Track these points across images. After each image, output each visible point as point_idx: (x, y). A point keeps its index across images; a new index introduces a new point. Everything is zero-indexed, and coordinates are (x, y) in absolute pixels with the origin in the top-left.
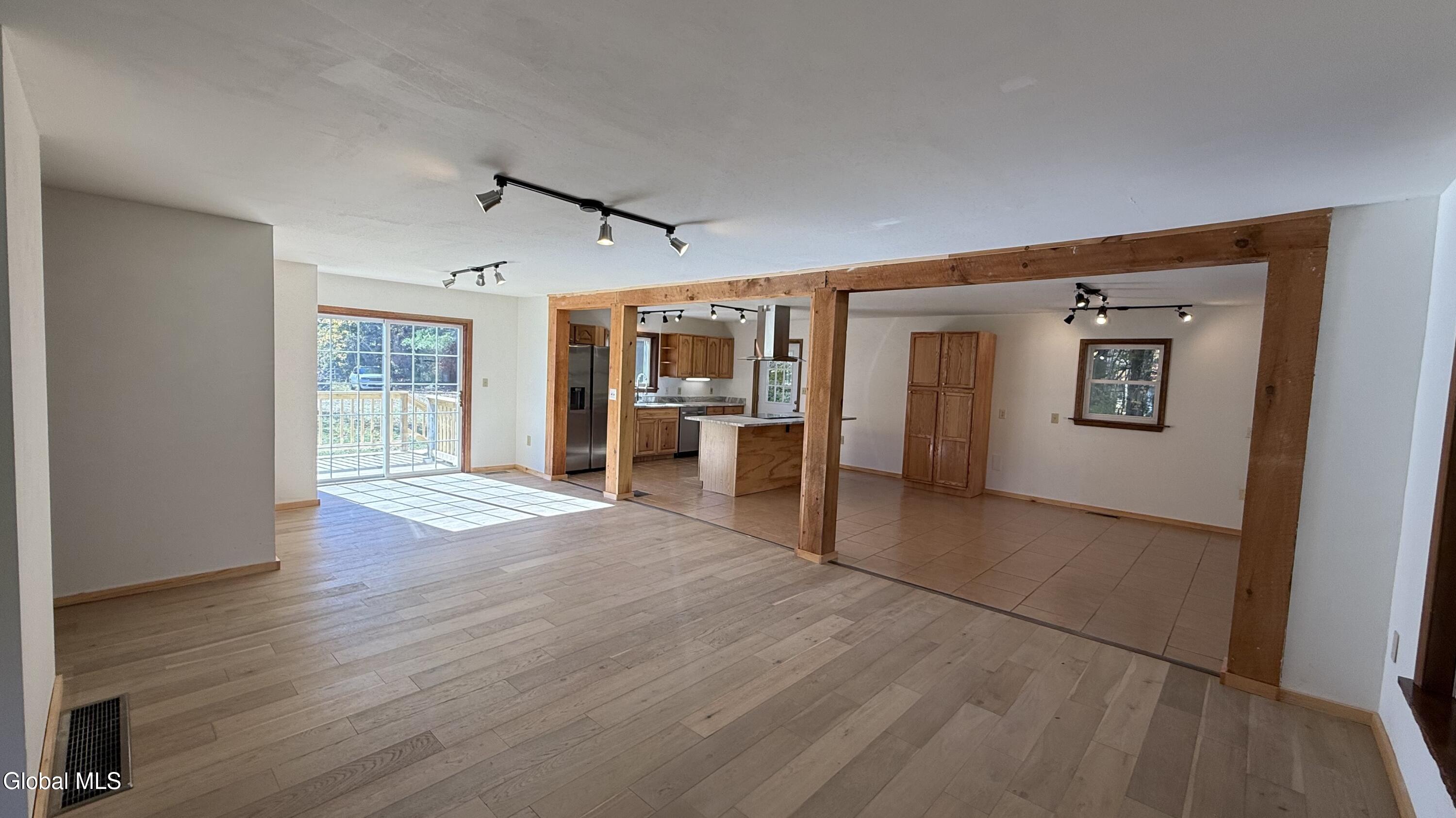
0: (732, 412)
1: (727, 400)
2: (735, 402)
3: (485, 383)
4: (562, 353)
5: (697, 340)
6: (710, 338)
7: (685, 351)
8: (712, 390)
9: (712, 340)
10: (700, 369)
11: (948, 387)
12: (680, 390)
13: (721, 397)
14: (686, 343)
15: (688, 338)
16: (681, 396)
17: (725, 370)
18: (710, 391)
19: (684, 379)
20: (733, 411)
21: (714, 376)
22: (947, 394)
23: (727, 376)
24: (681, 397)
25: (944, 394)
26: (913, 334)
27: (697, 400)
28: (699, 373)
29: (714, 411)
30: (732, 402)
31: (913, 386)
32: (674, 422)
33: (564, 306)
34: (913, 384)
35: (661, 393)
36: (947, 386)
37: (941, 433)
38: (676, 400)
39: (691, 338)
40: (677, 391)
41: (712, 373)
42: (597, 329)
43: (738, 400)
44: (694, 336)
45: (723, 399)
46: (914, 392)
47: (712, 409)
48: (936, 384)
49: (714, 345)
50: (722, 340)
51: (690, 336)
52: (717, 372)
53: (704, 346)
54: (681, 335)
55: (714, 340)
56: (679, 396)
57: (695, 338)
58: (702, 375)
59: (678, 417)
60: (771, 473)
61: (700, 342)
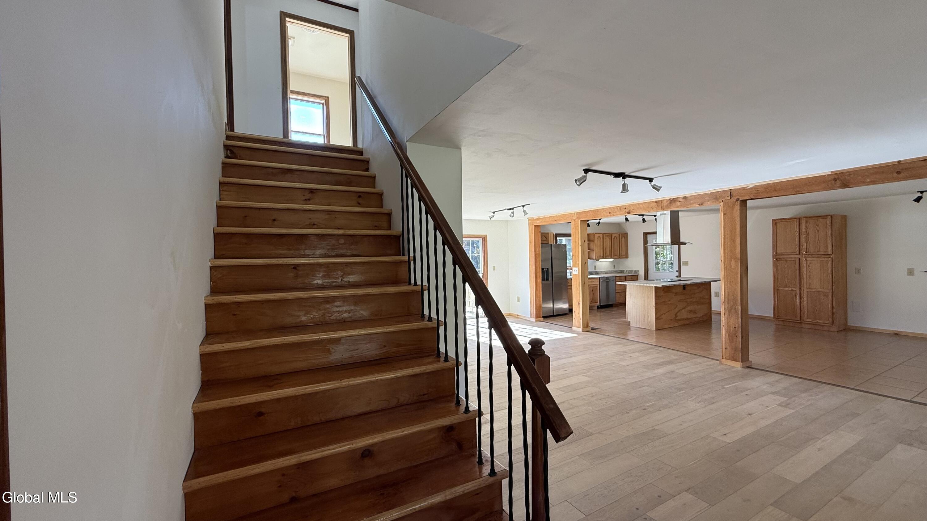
0: (631, 280)
1: (625, 272)
2: (631, 273)
3: (494, 268)
4: (537, 250)
5: (605, 236)
6: (613, 234)
7: (599, 243)
8: (614, 266)
10: (608, 253)
11: (808, 255)
12: (595, 267)
13: (620, 270)
14: (599, 238)
15: (600, 235)
16: (596, 270)
17: (623, 253)
18: (613, 266)
19: (598, 260)
20: (631, 278)
21: (616, 257)
22: (808, 259)
23: (625, 257)
24: (597, 272)
25: (806, 259)
26: (773, 220)
27: (606, 273)
28: (608, 256)
29: (620, 279)
30: (629, 273)
31: (776, 255)
32: (597, 287)
33: (538, 223)
34: (778, 254)
36: (807, 253)
37: (805, 286)
38: (594, 273)
39: (602, 235)
40: (594, 268)
41: (616, 256)
42: (549, 234)
43: (633, 272)
44: (603, 234)
45: (622, 272)
46: (778, 259)
47: (618, 278)
48: (798, 253)
49: (615, 238)
50: (620, 235)
51: (601, 234)
52: (618, 255)
53: (610, 239)
54: (596, 233)
55: (616, 235)
58: (609, 257)
59: (598, 283)
60: (676, 316)
61: (607, 237)
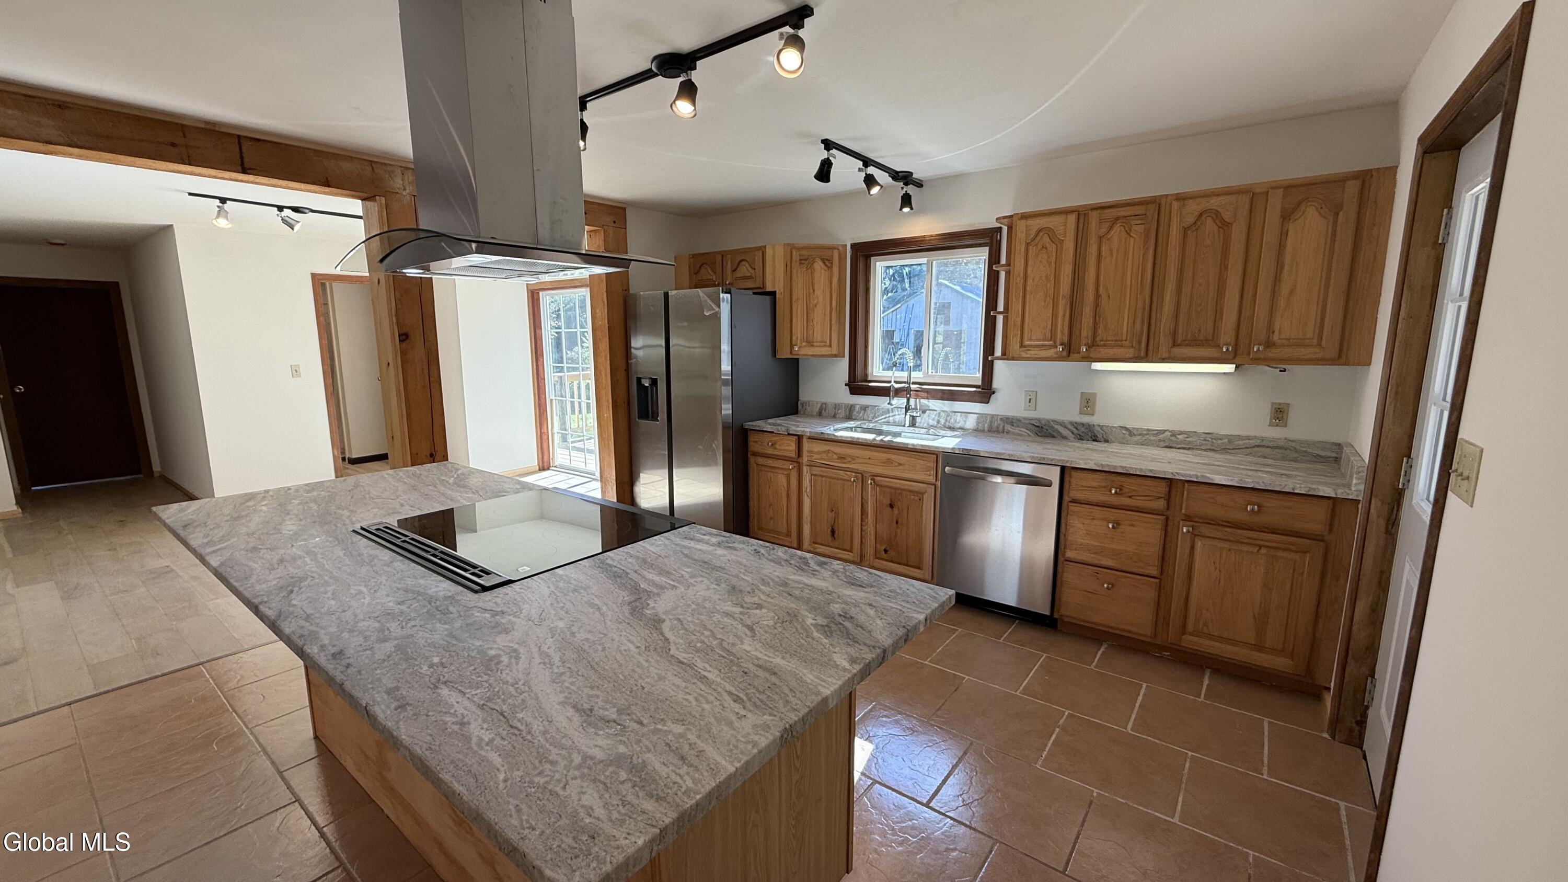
7: (1039, 270)
8: (1280, 414)
9: (1193, 208)
12: (1088, 402)
14: (1046, 240)
18: (1267, 412)
32: (925, 493)
35: (1000, 406)
38: (1065, 432)
40: (1075, 402)
42: (769, 252)
44: (1082, 214)
55: (1214, 203)
56: (1086, 419)
57: (1094, 217)
59: (937, 481)
